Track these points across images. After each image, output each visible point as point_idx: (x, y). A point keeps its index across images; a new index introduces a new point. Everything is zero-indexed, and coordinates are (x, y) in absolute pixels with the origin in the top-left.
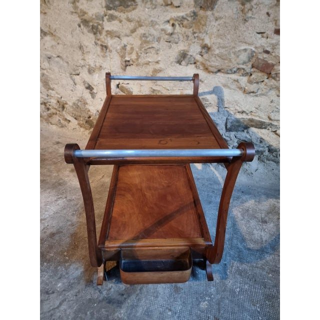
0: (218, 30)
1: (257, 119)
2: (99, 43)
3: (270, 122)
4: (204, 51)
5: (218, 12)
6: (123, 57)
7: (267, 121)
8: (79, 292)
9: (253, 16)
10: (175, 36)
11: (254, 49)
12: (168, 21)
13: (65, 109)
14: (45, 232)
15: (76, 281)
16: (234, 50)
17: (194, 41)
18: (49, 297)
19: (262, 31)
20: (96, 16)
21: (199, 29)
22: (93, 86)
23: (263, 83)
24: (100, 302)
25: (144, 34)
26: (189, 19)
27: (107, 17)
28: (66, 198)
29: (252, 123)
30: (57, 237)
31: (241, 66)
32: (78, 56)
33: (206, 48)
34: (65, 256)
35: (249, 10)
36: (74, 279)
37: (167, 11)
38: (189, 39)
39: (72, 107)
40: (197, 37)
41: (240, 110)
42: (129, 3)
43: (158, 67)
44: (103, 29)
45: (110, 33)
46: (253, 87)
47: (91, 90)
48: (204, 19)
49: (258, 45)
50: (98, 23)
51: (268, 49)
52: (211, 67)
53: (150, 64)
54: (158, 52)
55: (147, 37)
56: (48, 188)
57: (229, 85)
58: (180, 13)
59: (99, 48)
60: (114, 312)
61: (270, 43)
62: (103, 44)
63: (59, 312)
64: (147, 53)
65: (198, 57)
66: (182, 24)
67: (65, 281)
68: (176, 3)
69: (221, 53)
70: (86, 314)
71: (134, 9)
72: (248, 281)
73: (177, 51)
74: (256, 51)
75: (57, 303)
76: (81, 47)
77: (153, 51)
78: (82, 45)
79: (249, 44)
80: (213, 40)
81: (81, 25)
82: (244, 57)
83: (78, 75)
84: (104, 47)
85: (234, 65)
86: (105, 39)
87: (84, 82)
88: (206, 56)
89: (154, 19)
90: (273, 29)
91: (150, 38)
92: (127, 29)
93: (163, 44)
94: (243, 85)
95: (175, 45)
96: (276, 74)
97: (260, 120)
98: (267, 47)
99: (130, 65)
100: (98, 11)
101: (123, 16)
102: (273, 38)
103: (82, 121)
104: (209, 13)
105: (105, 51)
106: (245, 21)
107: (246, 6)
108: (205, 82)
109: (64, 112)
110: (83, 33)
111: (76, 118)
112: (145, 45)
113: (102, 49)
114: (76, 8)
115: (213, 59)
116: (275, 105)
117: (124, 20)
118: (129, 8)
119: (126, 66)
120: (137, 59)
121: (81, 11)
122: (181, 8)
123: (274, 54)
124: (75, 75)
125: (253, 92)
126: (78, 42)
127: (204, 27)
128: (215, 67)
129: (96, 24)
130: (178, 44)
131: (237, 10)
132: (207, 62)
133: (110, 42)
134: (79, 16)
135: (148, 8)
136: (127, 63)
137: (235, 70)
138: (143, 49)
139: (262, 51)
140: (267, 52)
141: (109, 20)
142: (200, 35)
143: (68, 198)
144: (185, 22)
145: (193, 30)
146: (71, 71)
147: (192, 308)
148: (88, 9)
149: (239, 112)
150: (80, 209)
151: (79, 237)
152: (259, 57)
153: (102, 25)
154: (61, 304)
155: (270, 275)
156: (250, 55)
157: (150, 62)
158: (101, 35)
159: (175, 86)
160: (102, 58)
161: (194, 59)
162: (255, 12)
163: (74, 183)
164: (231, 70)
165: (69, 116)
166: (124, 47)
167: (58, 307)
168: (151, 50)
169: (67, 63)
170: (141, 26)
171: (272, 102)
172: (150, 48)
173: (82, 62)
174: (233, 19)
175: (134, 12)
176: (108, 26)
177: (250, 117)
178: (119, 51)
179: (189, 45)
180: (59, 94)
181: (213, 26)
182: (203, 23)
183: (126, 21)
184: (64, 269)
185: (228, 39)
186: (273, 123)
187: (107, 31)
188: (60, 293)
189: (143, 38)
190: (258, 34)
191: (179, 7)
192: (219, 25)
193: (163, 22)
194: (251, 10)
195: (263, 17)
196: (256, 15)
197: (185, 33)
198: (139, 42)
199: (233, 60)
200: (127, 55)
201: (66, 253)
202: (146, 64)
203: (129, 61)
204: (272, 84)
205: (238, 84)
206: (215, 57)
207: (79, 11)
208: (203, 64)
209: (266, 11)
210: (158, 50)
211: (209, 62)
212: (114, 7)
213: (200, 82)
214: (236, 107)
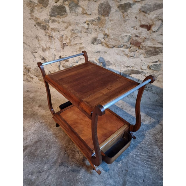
0: (112, 26)
1: (135, 69)
2: (47, 34)
3: (142, 70)
4: (105, 37)
5: (111, 17)
6: (62, 41)
7: (140, 70)
8: (56, 169)
9: (129, 19)
10: (89, 30)
11: (130, 35)
12: (85, 22)
13: (30, 72)
14: (32, 142)
15: (54, 164)
16: (120, 36)
17: (100, 32)
18: (41, 174)
19: (134, 26)
20: (44, 20)
21: (102, 26)
22: (45, 58)
23: (136, 52)
24: (68, 172)
25: (73, 29)
26: (96, 21)
27: (51, 21)
28: (39, 122)
29: (133, 72)
30: (39, 143)
31: (125, 44)
32: (36, 42)
33: (106, 35)
34: (45, 152)
35: (126, 16)
36: (52, 163)
37: (84, 17)
38: (97, 31)
39: (34, 70)
40: (101, 30)
41: (126, 66)
42: (63, 13)
43: (81, 46)
44: (49, 27)
45: (53, 29)
46: (132, 54)
47: (45, 60)
48: (104, 21)
49: (132, 33)
50: (46, 24)
51: (138, 35)
52: (110, 45)
53: (77, 45)
54: (81, 38)
55: (74, 31)
56: (28, 118)
57: (120, 53)
58: (91, 18)
59: (47, 38)
60: (76, 176)
61: (138, 32)
62: (50, 35)
63: (48, 180)
64: (75, 39)
65: (103, 40)
66: (93, 23)
67: (48, 165)
68: (89, 13)
69: (115, 38)
70: (62, 179)
71: (66, 16)
72: (139, 151)
73: (91, 37)
74: (132, 36)
75: (46, 176)
76: (37, 37)
77: (78, 38)
78: (38, 36)
79: (128, 33)
80: (110, 31)
81: (36, 25)
82: (126, 39)
83: (37, 52)
84: (51, 37)
85: (121, 43)
86: (51, 33)
87: (40, 56)
88: (106, 39)
89: (77, 21)
90: (139, 25)
91: (76, 31)
92: (63, 27)
93: (84, 34)
94: (127, 53)
95: (90, 34)
96: (142, 47)
97: (137, 70)
98: (137, 34)
99: (66, 46)
100: (45, 18)
101: (60, 20)
102: (139, 30)
103: (41, 77)
104: (106, 18)
105: (51, 39)
106: (125, 21)
107: (125, 14)
108: (108, 52)
109: (29, 74)
110: (37, 29)
111: (37, 76)
112: (73, 35)
113: (50, 38)
114: (32, 16)
115: (111, 41)
116: (143, 62)
117: (61, 22)
118: (63, 16)
119: (64, 46)
120: (70, 43)
121: (36, 17)
122: (92, 16)
123: (140, 37)
124: (35, 52)
125: (132, 56)
126: (35, 34)
127: (105, 25)
128: (112, 45)
129: (45, 25)
130: (92, 34)
131: (121, 16)
132: (108, 42)
133: (54, 34)
134: (35, 21)
135: (74, 16)
136: (64, 44)
137: (122, 46)
138: (73, 37)
139: (135, 36)
140: (137, 36)
141: (52, 23)
142: (103, 29)
143: (40, 122)
144: (94, 23)
145: (99, 26)
146: (32, 51)
147: (114, 167)
148: (40, 17)
149: (126, 67)
150: (48, 127)
151: (51, 142)
152: (134, 39)
153: (48, 25)
154: (48, 177)
155: (149, 146)
156: (129, 38)
157: (77, 44)
158: (48, 30)
159: (92, 56)
160: (49, 42)
161: (101, 41)
162: (129, 16)
163: (42, 113)
164: (120, 46)
165: (32, 75)
166: (62, 36)
167: (47, 178)
168: (77, 37)
169: (29, 46)
170: (70, 25)
171: (142, 60)
172: (76, 36)
173: (38, 46)
174: (119, 21)
175: (66, 18)
176: (52, 25)
177: (132, 69)
178: (59, 38)
179: (98, 34)
180: (26, 64)
181: (109, 24)
182: (104, 23)
183: (62, 23)
184: (46, 159)
185: (117, 31)
186: (143, 71)
187: (52, 28)
188: (46, 171)
189: (72, 31)
190: (132, 28)
191: (90, 15)
192: (112, 23)
193: (82, 23)
194: (127, 15)
195: (134, 19)
196: (130, 18)
197: (95, 28)
198: (70, 34)
199: (121, 41)
200: (64, 40)
201: (45, 151)
202: (75, 45)
203: (65, 44)
204: (141, 52)
205: (125, 53)
206: (112, 40)
207: (34, 18)
208: (105, 44)
209: (135, 16)
210: (81, 37)
211: (109, 42)
212: (55, 15)
213: (105, 53)
214: (124, 64)
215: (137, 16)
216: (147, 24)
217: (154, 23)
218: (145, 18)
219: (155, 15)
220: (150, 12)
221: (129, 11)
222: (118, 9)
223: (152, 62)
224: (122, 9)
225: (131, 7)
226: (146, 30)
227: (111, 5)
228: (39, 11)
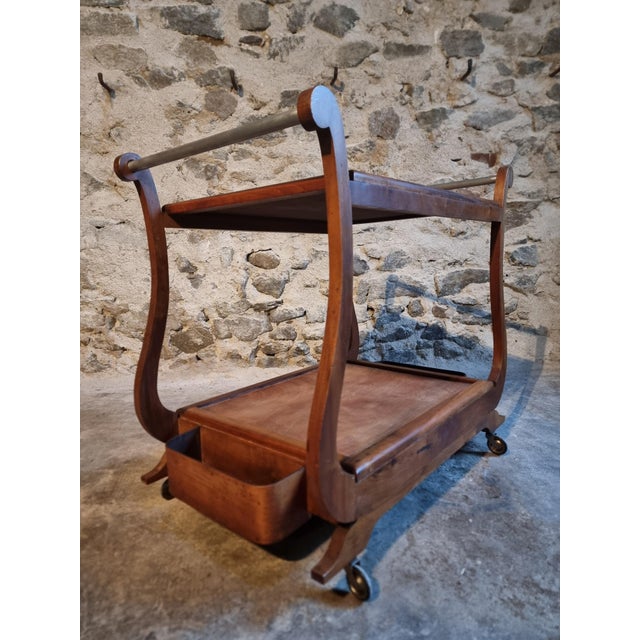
0: (405, 161)
1: (476, 268)
5: (400, 140)
9: (444, 143)
19: (458, 158)
20: (214, 153)
21: (379, 161)
22: (196, 265)
26: (364, 150)
27: (233, 154)
29: (472, 277)
35: (437, 137)
39: (141, 313)
41: (450, 260)
42: (274, 134)
44: (226, 170)
45: (237, 176)
46: (461, 226)
47: (192, 273)
48: (384, 149)
49: (456, 174)
50: (217, 162)
57: (429, 228)
58: (352, 144)
61: (469, 171)
66: (354, 157)
71: (281, 142)
78: (181, 197)
79: (446, 174)
80: (400, 172)
81: (184, 166)
86: (228, 185)
87: (178, 260)
90: (469, 154)
92: (268, 168)
94: (448, 226)
101: (262, 151)
102: (471, 165)
104: (390, 142)
106: (436, 148)
107: (433, 132)
109: (112, 333)
110: (185, 179)
117: (263, 157)
118: (273, 141)
122: (352, 139)
125: (462, 233)
127: (386, 159)
129: (212, 165)
131: (423, 138)
141: (237, 158)
144: (359, 154)
145: (370, 163)
149: (449, 264)
153: (224, 166)
158: (220, 180)
162: (444, 138)
174: (421, 147)
175: (281, 146)
176: (234, 166)
177: (465, 268)
180: (109, 294)
181: (396, 157)
182: (383, 153)
183: (267, 158)
187: (232, 173)
190: (453, 162)
191: (348, 137)
192: (404, 155)
194: (440, 136)
195: (455, 143)
196: (447, 141)
205: (441, 226)
209: (457, 135)
213: (388, 231)
214: (444, 256)
215: (461, 136)
216: (487, 152)
217: (503, 147)
218: (480, 139)
219: (501, 133)
220: (490, 126)
221: (442, 127)
222: (415, 123)
223: (515, 244)
224: (426, 123)
225: (446, 118)
226: (487, 165)
227: (400, 115)
228: (202, 128)
